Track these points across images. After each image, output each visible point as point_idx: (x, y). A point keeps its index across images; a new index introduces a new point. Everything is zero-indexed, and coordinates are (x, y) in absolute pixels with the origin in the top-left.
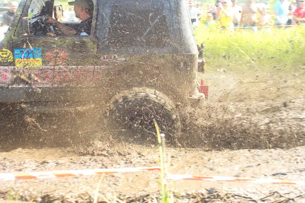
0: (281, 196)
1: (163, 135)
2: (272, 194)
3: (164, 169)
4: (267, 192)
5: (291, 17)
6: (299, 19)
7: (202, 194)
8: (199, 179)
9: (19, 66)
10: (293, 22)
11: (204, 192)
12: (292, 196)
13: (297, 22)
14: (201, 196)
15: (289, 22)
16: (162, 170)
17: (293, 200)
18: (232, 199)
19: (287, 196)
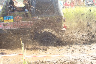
0: (62, 61)
1: (23, 43)
2: (59, 60)
3: (24, 54)
4: (58, 60)
5: (64, 6)
6: (66, 6)
7: (38, 62)
8: (35, 56)
9: (5, 22)
10: (64, 7)
11: (38, 61)
12: (65, 60)
13: (66, 7)
14: (37, 63)
15: (63, 7)
16: (23, 55)
17: (66, 62)
18: (47, 63)
19: (64, 61)
